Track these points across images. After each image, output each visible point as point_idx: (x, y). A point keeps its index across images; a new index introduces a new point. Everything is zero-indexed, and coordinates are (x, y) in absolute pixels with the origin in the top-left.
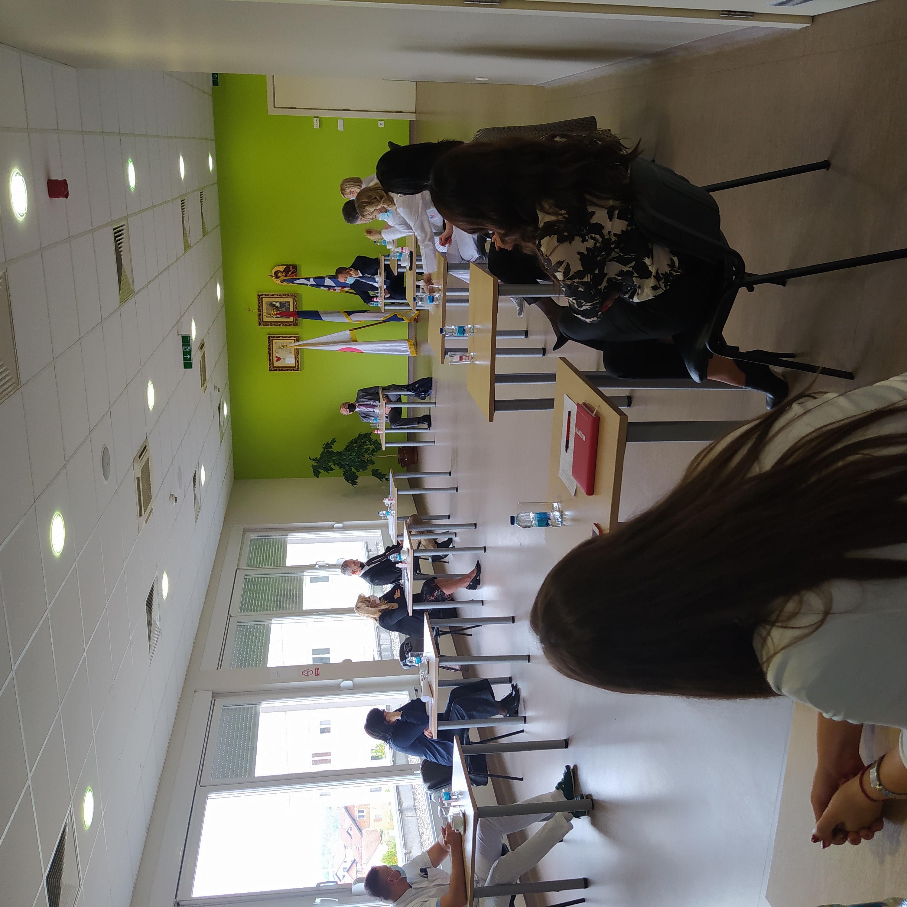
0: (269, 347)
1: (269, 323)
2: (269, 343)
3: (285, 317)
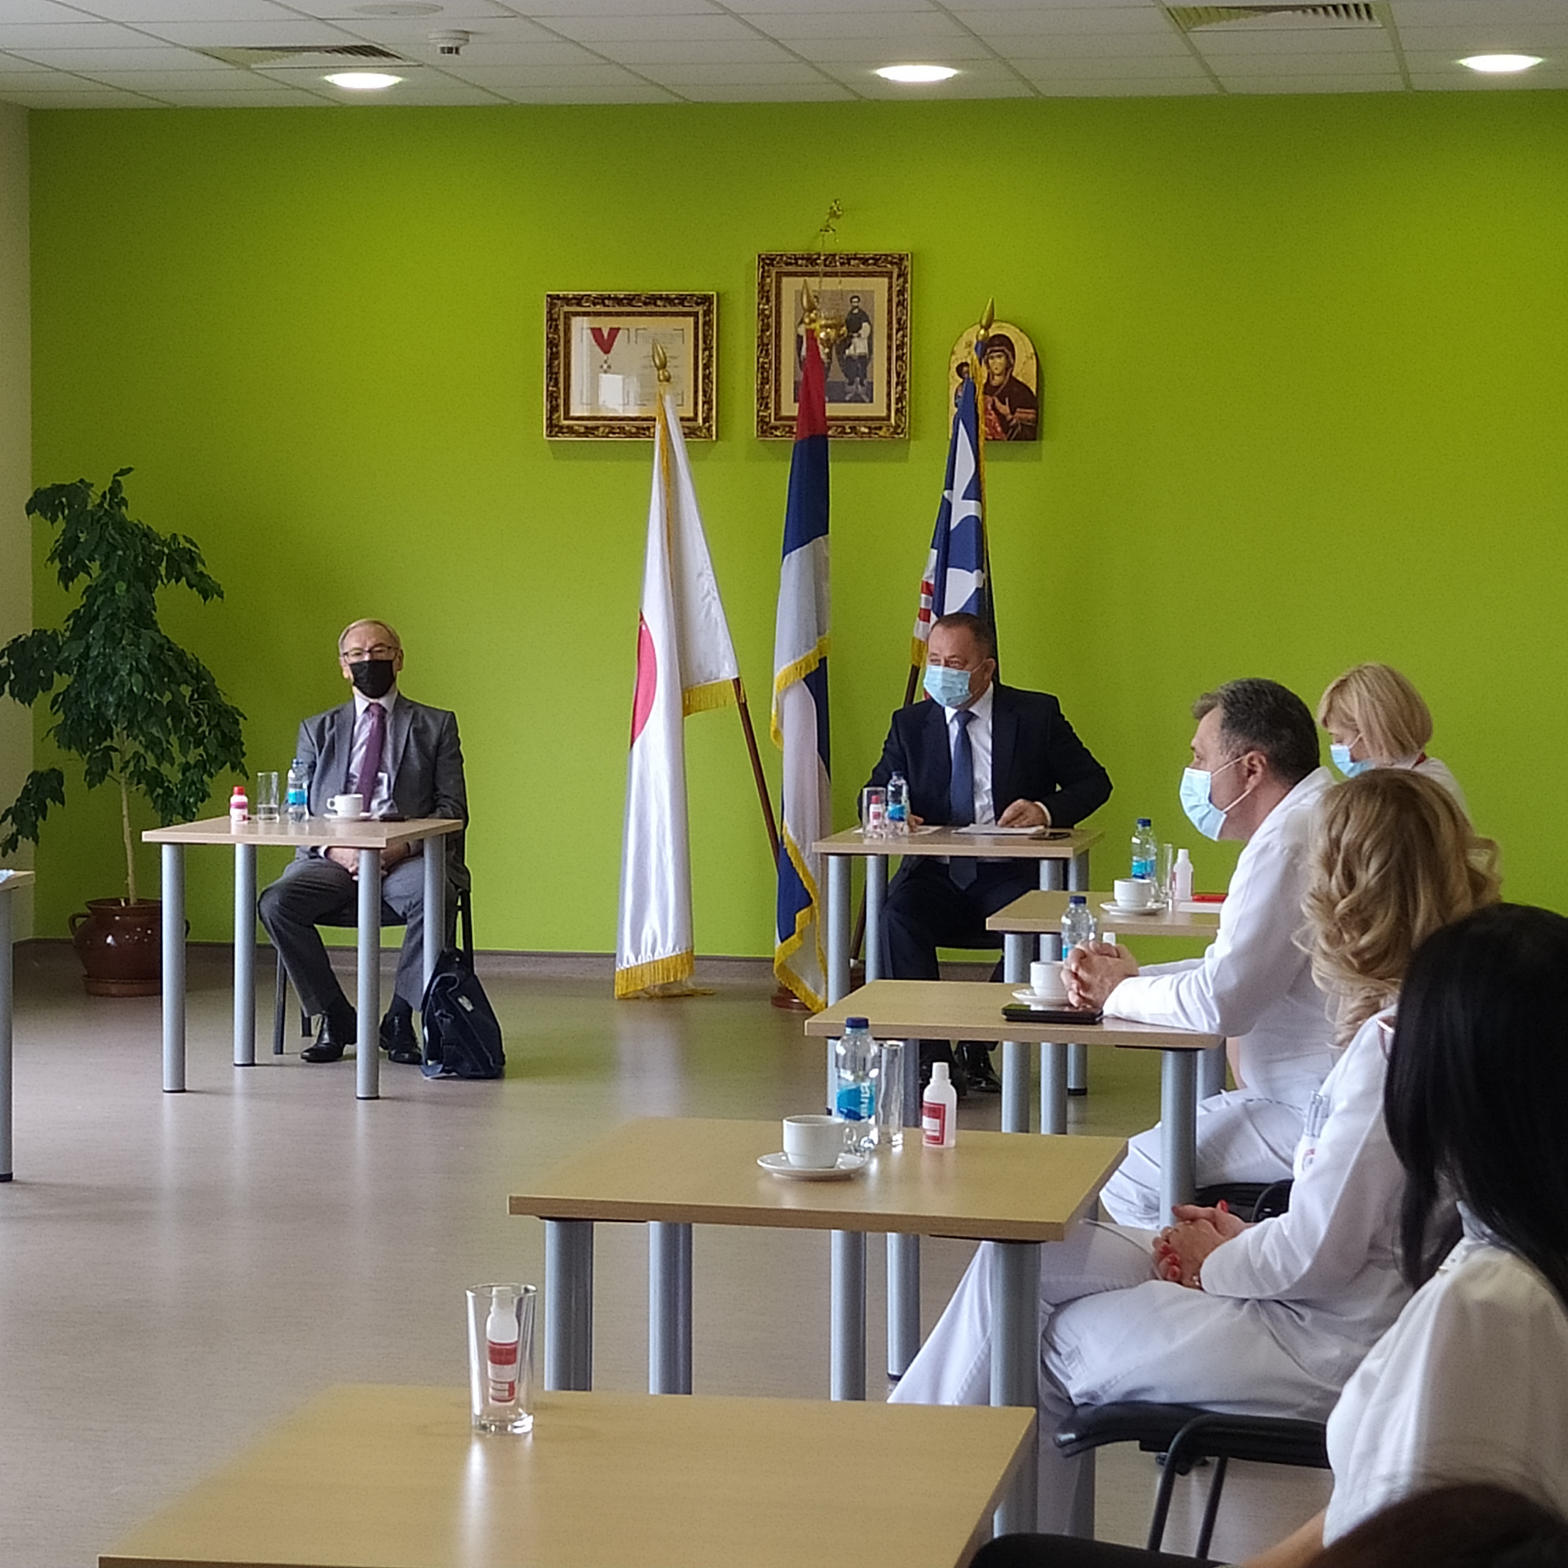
0: (660, 298)
1: (773, 303)
2: (682, 300)
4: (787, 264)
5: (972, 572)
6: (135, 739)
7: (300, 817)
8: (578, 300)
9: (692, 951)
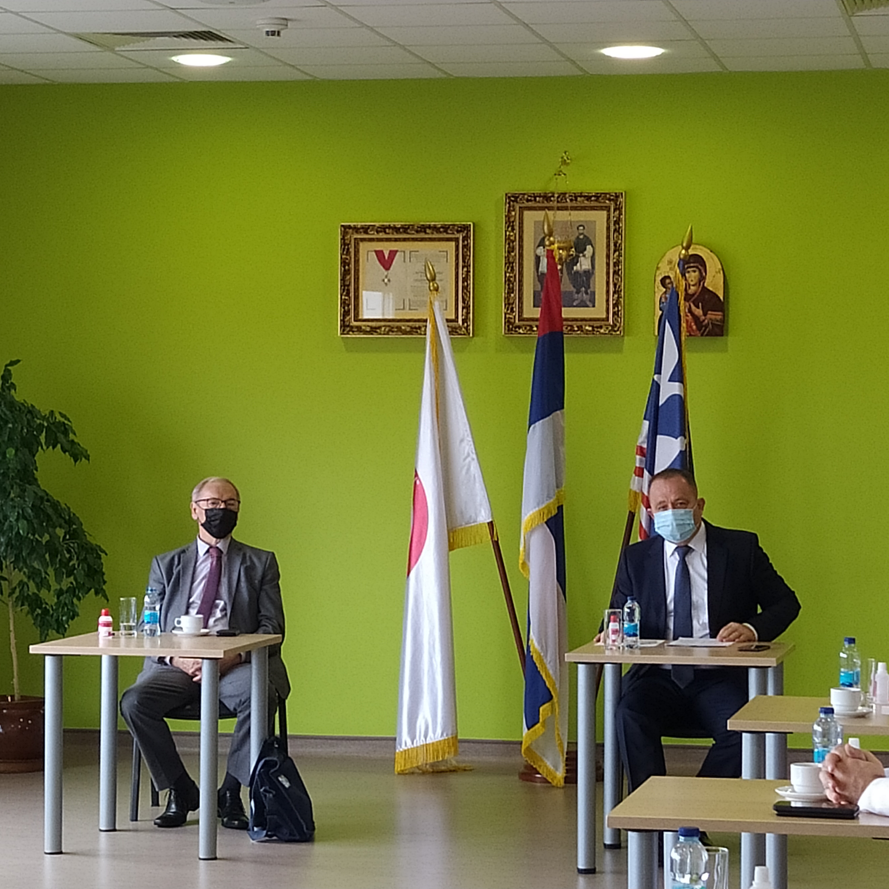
0: (429, 227)
1: (517, 231)
2: (446, 228)
3: (539, 288)
4: (528, 201)
5: (676, 438)
6: (20, 570)
7: (153, 633)
8: (366, 229)
9: (456, 736)
